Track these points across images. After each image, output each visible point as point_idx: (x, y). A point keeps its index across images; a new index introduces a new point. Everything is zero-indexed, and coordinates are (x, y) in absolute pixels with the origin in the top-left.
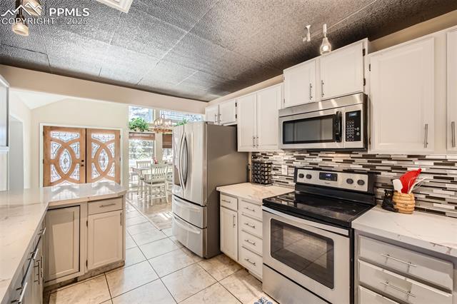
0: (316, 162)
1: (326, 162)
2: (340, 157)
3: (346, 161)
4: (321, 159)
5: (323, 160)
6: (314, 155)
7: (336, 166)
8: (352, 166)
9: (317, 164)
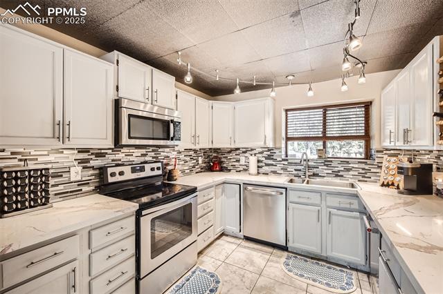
0: (119, 158)
1: (128, 157)
2: (138, 152)
3: (143, 155)
4: (123, 155)
5: (126, 155)
6: (117, 151)
7: (135, 159)
8: (147, 159)
9: (120, 160)
